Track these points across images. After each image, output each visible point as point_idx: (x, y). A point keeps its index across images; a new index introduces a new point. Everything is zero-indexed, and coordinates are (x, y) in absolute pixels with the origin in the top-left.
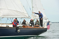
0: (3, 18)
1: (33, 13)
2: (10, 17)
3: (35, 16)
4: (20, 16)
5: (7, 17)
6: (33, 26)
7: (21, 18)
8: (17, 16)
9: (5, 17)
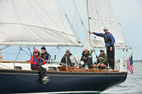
0: (8, 46)
1: (90, 33)
2: (27, 43)
3: (94, 41)
4: (56, 41)
5: (20, 43)
6: (86, 68)
7: (58, 46)
8: (47, 42)
9: (14, 45)
